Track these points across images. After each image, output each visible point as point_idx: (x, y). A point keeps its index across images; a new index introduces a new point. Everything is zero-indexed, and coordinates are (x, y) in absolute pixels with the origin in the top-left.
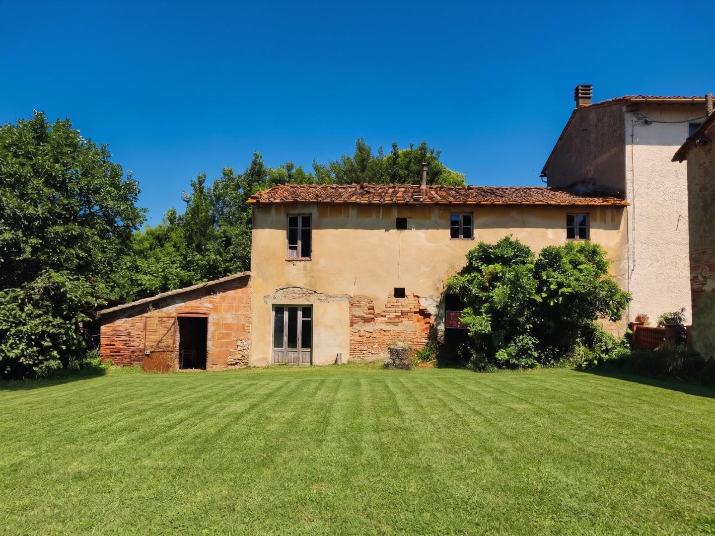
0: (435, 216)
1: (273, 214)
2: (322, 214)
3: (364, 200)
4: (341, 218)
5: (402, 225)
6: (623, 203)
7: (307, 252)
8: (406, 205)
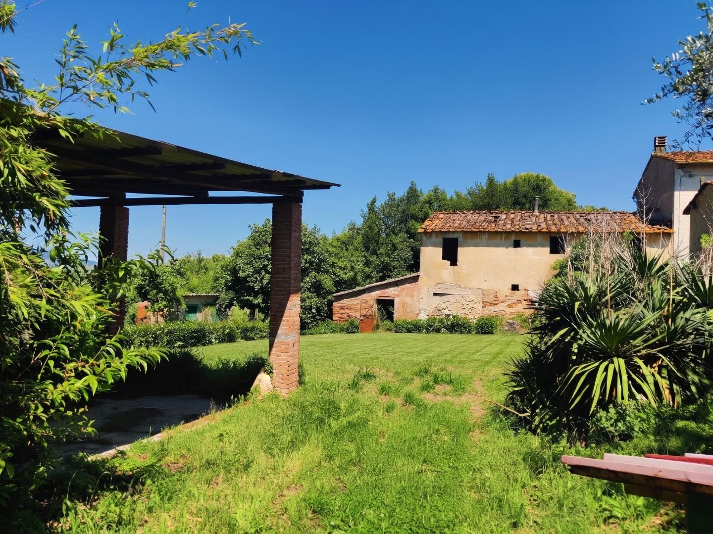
0: (540, 239)
1: (433, 238)
2: (464, 238)
3: (492, 228)
4: (477, 240)
5: (517, 244)
6: (671, 231)
7: (454, 262)
8: (521, 233)
